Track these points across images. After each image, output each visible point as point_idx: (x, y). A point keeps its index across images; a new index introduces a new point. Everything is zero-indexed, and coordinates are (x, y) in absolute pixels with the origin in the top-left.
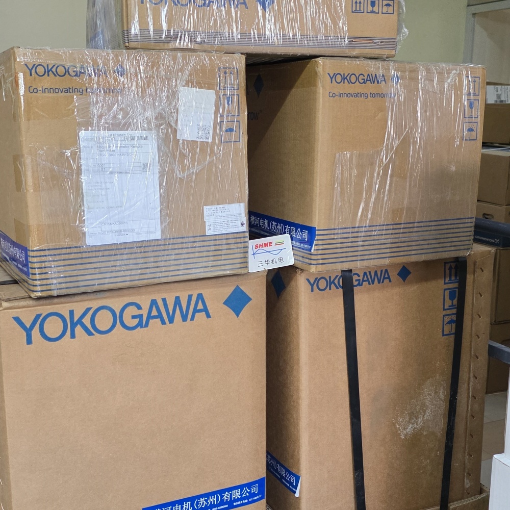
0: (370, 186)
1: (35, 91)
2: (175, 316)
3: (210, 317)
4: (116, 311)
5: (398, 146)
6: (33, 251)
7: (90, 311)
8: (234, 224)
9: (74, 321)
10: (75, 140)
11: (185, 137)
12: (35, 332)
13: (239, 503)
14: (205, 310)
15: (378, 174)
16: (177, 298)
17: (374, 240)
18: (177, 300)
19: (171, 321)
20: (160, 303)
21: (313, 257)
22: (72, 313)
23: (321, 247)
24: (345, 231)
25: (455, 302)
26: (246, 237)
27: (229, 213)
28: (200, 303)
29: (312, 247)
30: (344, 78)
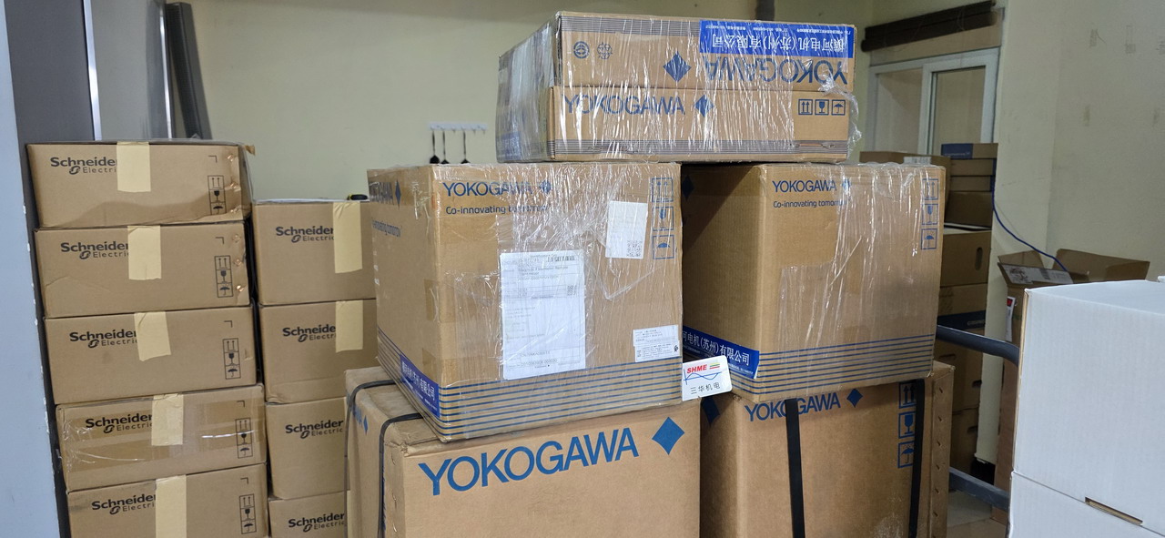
0: (819, 304)
1: (454, 211)
2: (599, 455)
3: (638, 455)
4: (533, 452)
5: (850, 258)
7: (505, 454)
8: (666, 349)
10: (495, 263)
11: (615, 255)
14: (632, 447)
15: (829, 289)
16: (601, 435)
18: (601, 436)
19: (594, 462)
20: (582, 441)
21: (755, 385)
22: (484, 456)
23: (766, 374)
24: (792, 354)
25: (912, 428)
26: (679, 359)
27: (660, 336)
28: (627, 439)
29: (754, 373)
30: (790, 186)
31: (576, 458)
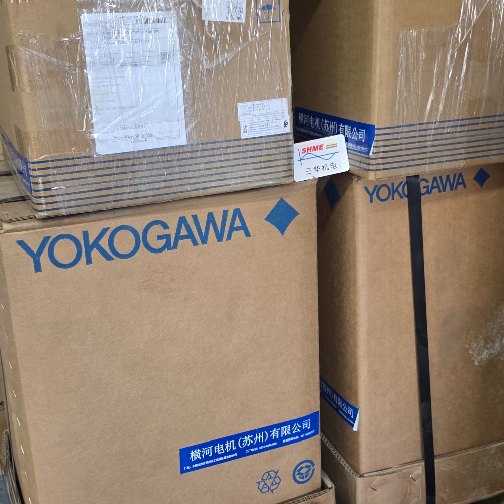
0: (442, 74)
2: (209, 235)
3: (250, 236)
4: (138, 231)
6: (33, 163)
7: (108, 232)
8: (275, 124)
9: (89, 243)
10: (75, 25)
11: (212, 18)
12: (44, 258)
13: (289, 440)
14: (244, 227)
16: (210, 215)
17: (446, 139)
19: (204, 241)
20: (190, 221)
21: (371, 162)
22: (86, 234)
23: (382, 149)
24: (411, 128)
26: (290, 140)
27: (268, 111)
28: (238, 219)
29: (370, 150)
31: (184, 237)
